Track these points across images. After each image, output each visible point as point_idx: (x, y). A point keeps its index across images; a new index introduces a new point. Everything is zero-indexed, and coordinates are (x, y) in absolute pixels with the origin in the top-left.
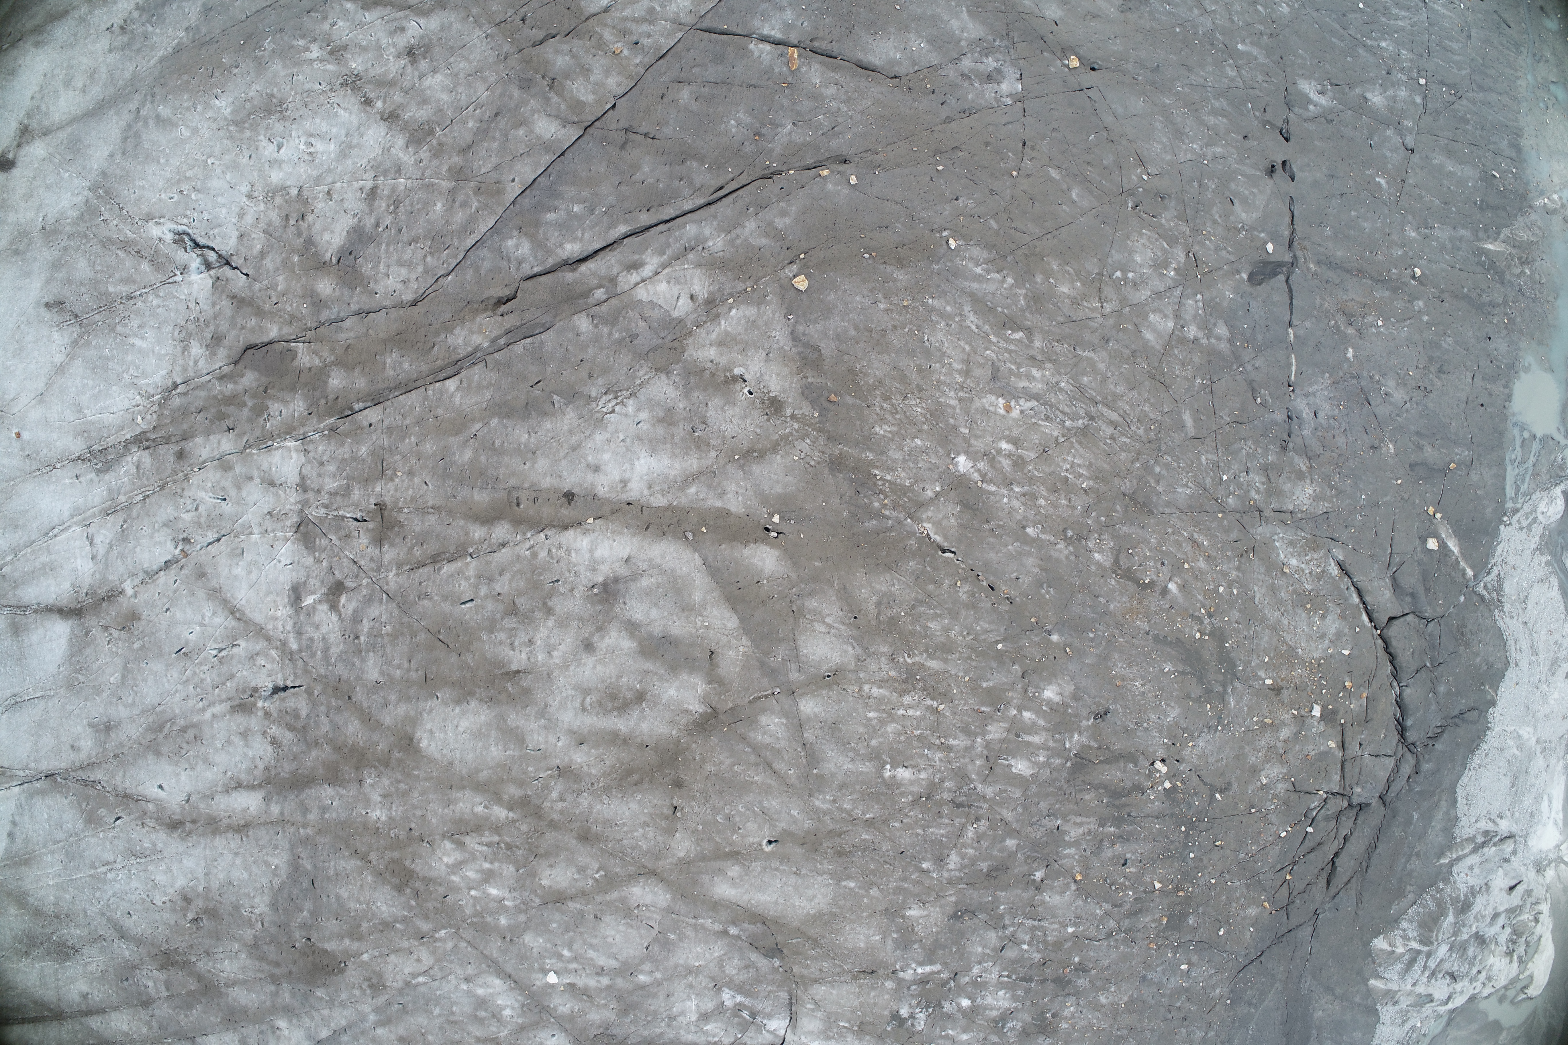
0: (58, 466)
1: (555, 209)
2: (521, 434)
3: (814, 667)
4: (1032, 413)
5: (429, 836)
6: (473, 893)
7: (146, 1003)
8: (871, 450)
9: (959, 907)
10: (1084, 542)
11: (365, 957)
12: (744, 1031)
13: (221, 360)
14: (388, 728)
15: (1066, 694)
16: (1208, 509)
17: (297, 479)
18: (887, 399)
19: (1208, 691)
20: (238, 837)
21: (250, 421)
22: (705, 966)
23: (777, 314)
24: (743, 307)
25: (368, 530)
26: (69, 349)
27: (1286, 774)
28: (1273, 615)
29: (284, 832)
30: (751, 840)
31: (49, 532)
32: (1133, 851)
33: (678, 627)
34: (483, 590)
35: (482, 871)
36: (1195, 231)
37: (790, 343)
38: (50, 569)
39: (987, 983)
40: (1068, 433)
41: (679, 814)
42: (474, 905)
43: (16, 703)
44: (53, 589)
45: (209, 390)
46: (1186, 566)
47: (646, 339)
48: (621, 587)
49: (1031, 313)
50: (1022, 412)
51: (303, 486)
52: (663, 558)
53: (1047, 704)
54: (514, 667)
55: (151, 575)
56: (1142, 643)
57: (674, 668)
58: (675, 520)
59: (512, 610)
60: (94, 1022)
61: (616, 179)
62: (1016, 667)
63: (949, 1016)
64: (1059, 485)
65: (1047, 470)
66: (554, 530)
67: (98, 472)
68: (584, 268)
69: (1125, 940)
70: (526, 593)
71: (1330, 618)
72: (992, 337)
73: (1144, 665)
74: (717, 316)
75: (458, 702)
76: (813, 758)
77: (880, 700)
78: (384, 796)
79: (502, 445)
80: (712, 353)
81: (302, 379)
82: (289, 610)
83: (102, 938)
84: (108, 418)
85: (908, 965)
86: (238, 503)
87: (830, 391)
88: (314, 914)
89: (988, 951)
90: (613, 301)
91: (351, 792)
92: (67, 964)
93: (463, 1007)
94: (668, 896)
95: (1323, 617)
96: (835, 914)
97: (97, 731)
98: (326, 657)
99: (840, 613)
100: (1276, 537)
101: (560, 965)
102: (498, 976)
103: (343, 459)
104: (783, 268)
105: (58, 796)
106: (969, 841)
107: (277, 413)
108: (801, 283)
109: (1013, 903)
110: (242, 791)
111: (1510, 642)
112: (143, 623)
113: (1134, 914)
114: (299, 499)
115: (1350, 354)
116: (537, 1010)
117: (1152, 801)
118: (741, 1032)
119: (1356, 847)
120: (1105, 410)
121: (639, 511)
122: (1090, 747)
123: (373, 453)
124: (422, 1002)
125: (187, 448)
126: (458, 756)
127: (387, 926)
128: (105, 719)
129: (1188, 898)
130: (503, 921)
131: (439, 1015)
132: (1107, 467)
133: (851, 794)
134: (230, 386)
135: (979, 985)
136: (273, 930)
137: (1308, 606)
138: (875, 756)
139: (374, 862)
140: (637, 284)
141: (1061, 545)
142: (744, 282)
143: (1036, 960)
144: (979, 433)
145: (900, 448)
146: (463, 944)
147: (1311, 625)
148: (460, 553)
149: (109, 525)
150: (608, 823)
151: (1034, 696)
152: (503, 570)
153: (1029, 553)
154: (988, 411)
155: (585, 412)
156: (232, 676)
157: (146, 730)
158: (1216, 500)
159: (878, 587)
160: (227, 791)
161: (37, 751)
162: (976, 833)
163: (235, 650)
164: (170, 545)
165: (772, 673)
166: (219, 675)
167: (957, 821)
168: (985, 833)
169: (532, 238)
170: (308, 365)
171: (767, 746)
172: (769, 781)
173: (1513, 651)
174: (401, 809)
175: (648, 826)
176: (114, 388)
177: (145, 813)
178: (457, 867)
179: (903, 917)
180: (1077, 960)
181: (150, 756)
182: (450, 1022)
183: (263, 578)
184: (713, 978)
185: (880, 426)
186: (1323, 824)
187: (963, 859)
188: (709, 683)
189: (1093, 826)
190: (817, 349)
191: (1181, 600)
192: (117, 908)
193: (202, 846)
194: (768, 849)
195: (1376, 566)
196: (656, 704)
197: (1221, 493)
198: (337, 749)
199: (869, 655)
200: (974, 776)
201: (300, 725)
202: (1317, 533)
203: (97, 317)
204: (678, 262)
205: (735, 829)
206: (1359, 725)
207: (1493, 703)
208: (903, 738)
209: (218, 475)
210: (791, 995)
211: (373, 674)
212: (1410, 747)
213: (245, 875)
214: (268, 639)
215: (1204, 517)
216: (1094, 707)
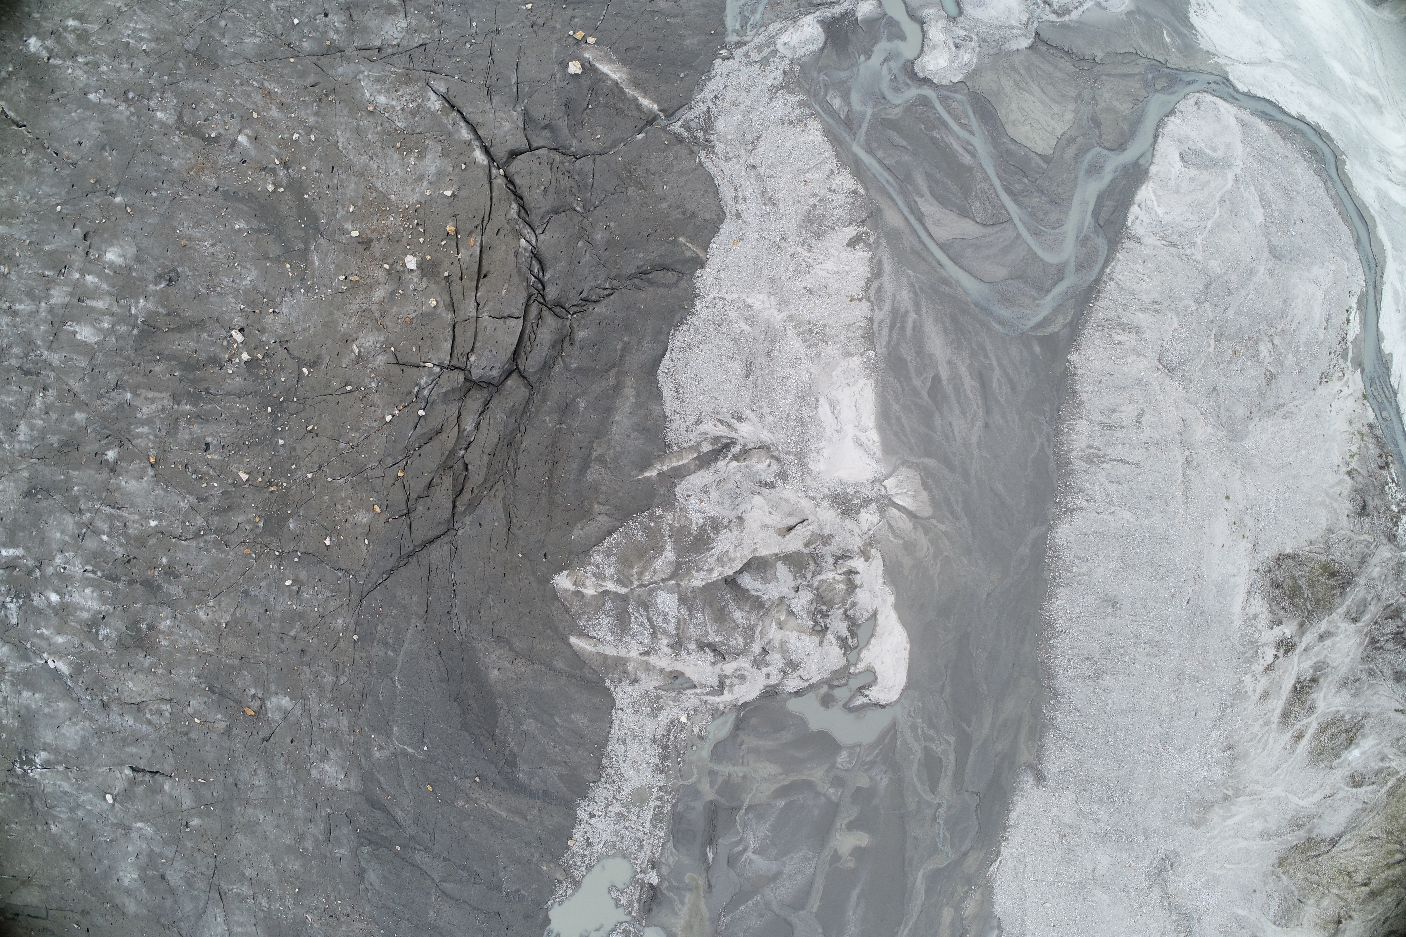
9: (33, 483)
10: (146, 102)
15: (129, 256)
16: (279, 55)
19: (288, 250)
27: (384, 342)
28: (358, 160)
32: (213, 434)
39: (72, 577)
46: (255, 115)
53: (110, 267)
56: (211, 200)
62: (77, 229)
63: (39, 612)
64: (121, 51)
65: (109, 38)
69: (216, 543)
71: (428, 157)
73: (213, 224)
89: (66, 538)
95: (421, 156)
100: (361, 77)
106: (37, 411)
109: (86, 484)
113: (224, 511)
117: (231, 376)
122: (158, 314)
129: (284, 494)
132: (169, 28)
135: (62, 578)
137: (399, 145)
141: (123, 107)
143: (120, 555)
144: (49, 15)
147: (404, 165)
151: (95, 258)
153: (92, 118)
158: (289, 45)
162: (44, 403)
167: (25, 388)
168: (52, 404)
180: (164, 560)
186: (441, 407)
187: (32, 430)
189: (168, 403)
191: (253, 153)
195: (496, 98)
197: (294, 37)
200: (39, 342)
202: (412, 67)
206: (472, 279)
207: (701, 264)
215: (275, 64)
216: (159, 270)
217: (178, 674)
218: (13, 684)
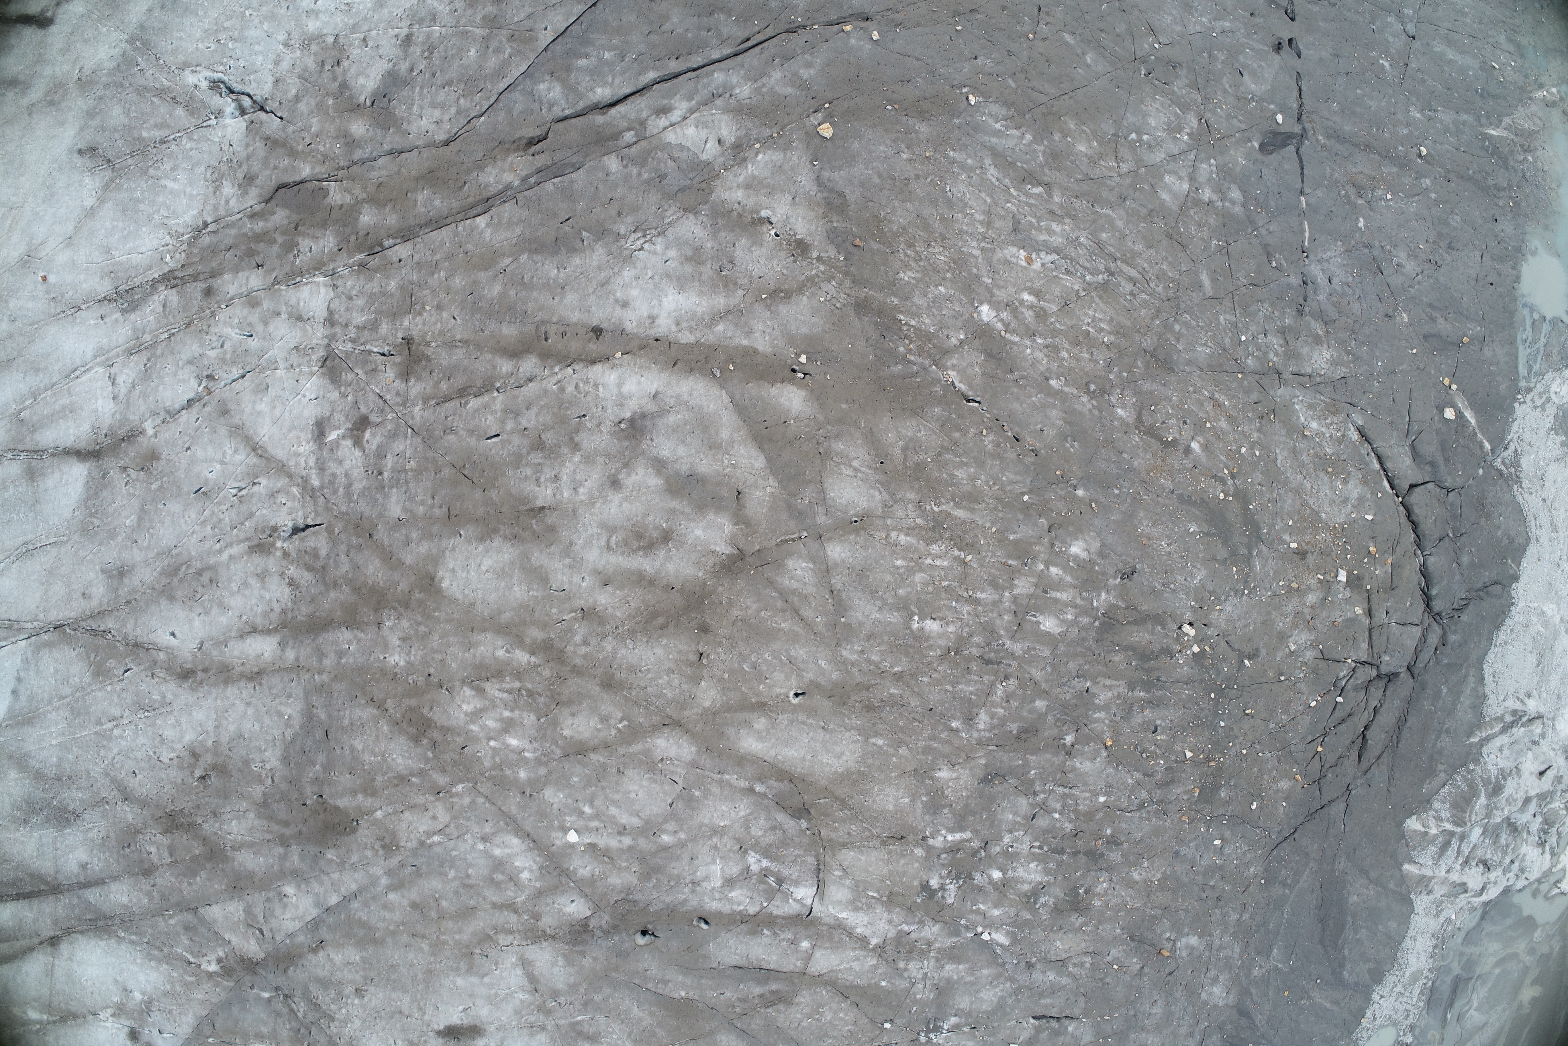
0: (83, 307)
1: (587, 56)
2: (550, 269)
3: (841, 511)
4: (1053, 266)
5: (449, 682)
6: (492, 743)
7: (148, 871)
8: (896, 296)
9: (990, 770)
10: (1107, 397)
11: (379, 814)
12: (770, 900)
13: (252, 200)
14: (410, 567)
15: (1093, 550)
16: (1228, 369)
17: (325, 314)
18: (911, 246)
19: (1234, 554)
20: (250, 685)
21: (279, 257)
22: (731, 827)
23: (803, 160)
24: (770, 152)
25: (394, 364)
26: (100, 193)
27: (1313, 641)
28: (1296, 479)
29: (299, 678)
30: (778, 690)
31: (71, 374)
32: (1164, 717)
33: (705, 465)
34: (510, 425)
35: (502, 720)
36: (1207, 99)
37: (815, 188)
38: (70, 410)
39: (1017, 854)
40: (1089, 287)
41: (704, 661)
42: (493, 757)
43: (27, 551)
44: (71, 431)
45: (240, 228)
46: (1208, 425)
47: (675, 180)
48: (648, 423)
49: (1050, 169)
50: (1043, 265)
51: (330, 320)
52: (690, 395)
53: (1074, 560)
54: (539, 503)
55: (173, 414)
56: (1167, 502)
57: (701, 507)
58: (703, 356)
59: (538, 445)
60: (93, 895)
61: (646, 29)
62: (1043, 520)
63: (980, 889)
64: (1081, 339)
65: (1069, 323)
66: (582, 365)
67: (124, 311)
68: (613, 111)
69: (1157, 812)
70: (553, 427)
71: (1352, 483)
72: (1012, 190)
73: (1170, 525)
74: (745, 160)
75: (482, 539)
76: (840, 606)
77: (907, 548)
78: (403, 639)
79: (531, 281)
80: (739, 194)
81: (333, 216)
82: (312, 446)
83: (105, 801)
84: (136, 259)
85: (938, 831)
86: (264, 338)
87: (855, 236)
88: (327, 768)
89: (1018, 819)
90: (642, 143)
91: (370, 634)
92: (67, 831)
93: (479, 869)
94: (693, 749)
95: (1345, 482)
96: (863, 773)
97: (109, 577)
98: (349, 494)
99: (867, 457)
100: (1295, 400)
101: (581, 823)
102: (517, 835)
103: (372, 293)
104: (808, 116)
105: (66, 648)
106: (998, 700)
107: (307, 249)
108: (826, 131)
109: (1043, 768)
110: (257, 636)
111: (1530, 518)
112: (163, 463)
113: (1165, 784)
114: (326, 333)
115: (1361, 223)
116: (556, 873)
117: (1181, 666)
118: (766, 900)
119: (1387, 718)
120: (1124, 267)
121: (667, 347)
122: (1118, 607)
123: (402, 288)
124: (437, 863)
125: (215, 285)
126: (480, 596)
127: (402, 779)
128: (119, 564)
129: (1220, 768)
130: (523, 774)
131: (455, 878)
132: (1128, 323)
133: (879, 645)
134: (261, 224)
135: (1010, 856)
136: (284, 786)
137: (1330, 470)
138: (903, 606)
139: (391, 711)
140: (665, 128)
141: (1085, 399)
142: (771, 128)
143: (1068, 830)
144: (1002, 283)
145: (925, 295)
146: (481, 800)
147: (1333, 489)
148: (487, 387)
149: (132, 364)
150: (633, 669)
151: (1061, 551)
152: (530, 404)
153: (1053, 406)
154: (1010, 262)
155: (614, 248)
156: (251, 515)
157: (161, 574)
158: (1236, 360)
159: (904, 432)
160: (242, 636)
161: (46, 600)
162: (1006, 691)
163: (256, 488)
164: (194, 383)
165: (799, 515)
166: (238, 514)
167: (986, 678)
168: (1014, 692)
169: (563, 82)
170: (340, 203)
171: (794, 592)
172: (796, 629)
173: (1533, 527)
174: (420, 653)
175: (673, 672)
176: (144, 229)
177: (155, 663)
178: (476, 716)
179: (932, 778)
180: (1109, 831)
181: (164, 602)
182: (465, 886)
183: (287, 414)
184: (738, 840)
185: (905, 272)
186: (1352, 694)
187: (992, 719)
188: (736, 524)
189: (1123, 690)
190: (842, 195)
191: (1204, 460)
192: (122, 767)
193: (214, 696)
194: (795, 701)
195: (1395, 433)
196: (682, 544)
197: (1240, 353)
198: (356, 590)
199: (896, 502)
200: (1002, 632)
201: (319, 564)
202: (1336, 397)
203: (130, 161)
204: (706, 107)
205: (762, 679)
206: (1385, 591)
207: (1516, 578)
208: (930, 589)
209: (246, 311)
210: (818, 861)
211: (395, 510)
212: (1437, 617)
213: (257, 727)
214: (290, 476)
215: (1224, 376)
216: (1120, 566)
217: (1106, 930)
218: (937, 960)
